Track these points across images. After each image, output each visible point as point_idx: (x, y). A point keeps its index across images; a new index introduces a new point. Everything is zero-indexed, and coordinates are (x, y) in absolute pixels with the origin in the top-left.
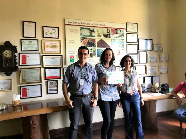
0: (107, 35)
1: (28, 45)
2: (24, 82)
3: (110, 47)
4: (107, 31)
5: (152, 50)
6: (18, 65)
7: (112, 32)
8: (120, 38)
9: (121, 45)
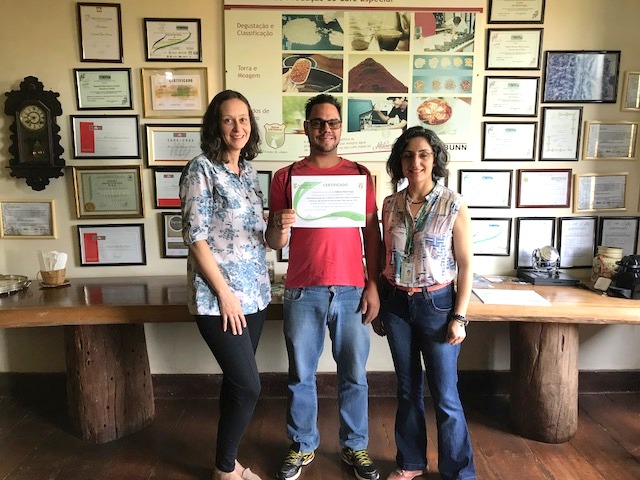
0: (396, 40)
1: (97, 89)
2: (88, 213)
3: (405, 90)
4: (393, 23)
5: (614, 102)
6: (65, 156)
7: (417, 25)
8: (452, 52)
9: (457, 82)
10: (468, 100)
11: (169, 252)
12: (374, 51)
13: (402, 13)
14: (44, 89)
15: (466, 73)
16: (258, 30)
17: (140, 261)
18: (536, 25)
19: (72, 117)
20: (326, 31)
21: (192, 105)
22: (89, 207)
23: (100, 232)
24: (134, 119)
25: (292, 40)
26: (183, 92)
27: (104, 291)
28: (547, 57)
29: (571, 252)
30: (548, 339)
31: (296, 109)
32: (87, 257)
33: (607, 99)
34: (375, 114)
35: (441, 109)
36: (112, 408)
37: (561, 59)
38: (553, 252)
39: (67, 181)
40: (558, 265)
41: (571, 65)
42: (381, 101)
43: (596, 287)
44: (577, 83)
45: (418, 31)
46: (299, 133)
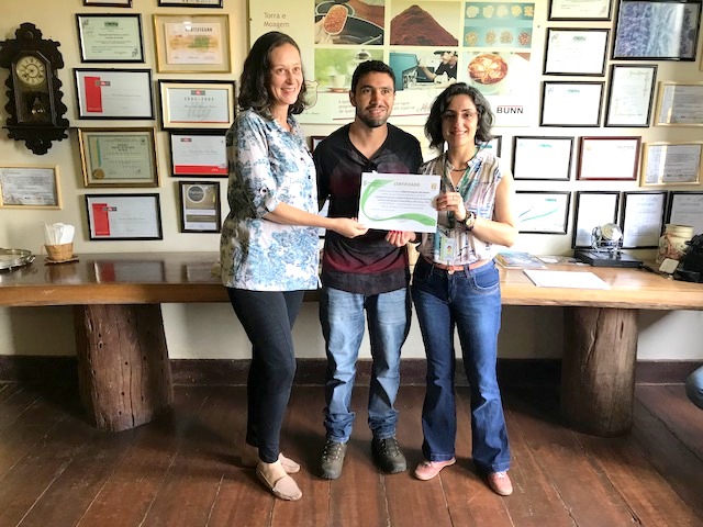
1: (103, 38)
2: (97, 181)
3: (455, 43)
5: (693, 60)
6: (69, 115)
9: (515, 35)
10: (526, 56)
11: (188, 226)
14: (43, 38)
15: (525, 24)
17: (156, 235)
19: (75, 70)
21: (212, 58)
22: (98, 174)
23: (110, 202)
24: (146, 74)
26: (201, 43)
27: (116, 268)
28: (619, 6)
29: (635, 230)
30: (605, 326)
31: (330, 64)
32: (96, 230)
33: (685, 56)
34: (420, 71)
35: (495, 66)
36: (127, 395)
37: (635, 9)
38: (615, 230)
39: (71, 144)
40: (621, 244)
41: (646, 16)
42: (428, 56)
43: (661, 269)
44: (653, 36)
46: (333, 91)
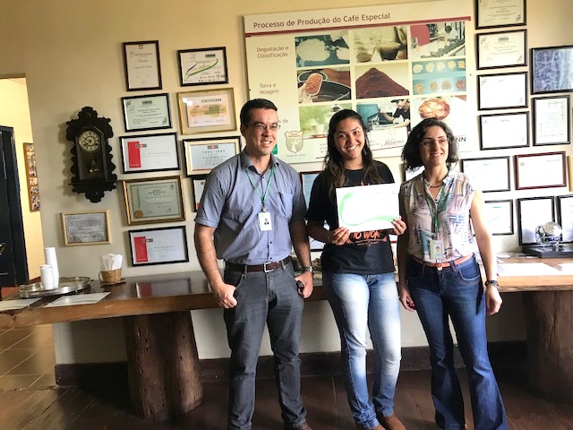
0: (396, 51)
1: (141, 113)
2: (137, 220)
3: (407, 93)
4: (392, 37)
6: (117, 171)
7: (413, 37)
8: (446, 57)
9: (453, 84)
10: (463, 97)
12: (377, 62)
13: (399, 27)
14: (98, 117)
15: (460, 74)
16: (275, 52)
17: (184, 258)
18: (521, 27)
19: (120, 138)
20: (333, 48)
21: (222, 121)
22: (138, 214)
23: (148, 235)
24: (173, 136)
25: (304, 58)
26: (214, 110)
27: (153, 286)
28: (532, 54)
30: (561, 306)
31: (311, 118)
32: (137, 258)
35: (440, 107)
37: (545, 55)
38: (555, 227)
39: (118, 192)
40: (561, 239)
41: (555, 59)
42: (386, 104)
44: (562, 74)
45: (414, 41)
46: (315, 137)
